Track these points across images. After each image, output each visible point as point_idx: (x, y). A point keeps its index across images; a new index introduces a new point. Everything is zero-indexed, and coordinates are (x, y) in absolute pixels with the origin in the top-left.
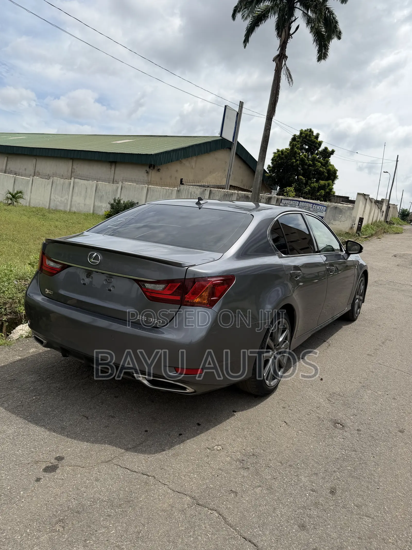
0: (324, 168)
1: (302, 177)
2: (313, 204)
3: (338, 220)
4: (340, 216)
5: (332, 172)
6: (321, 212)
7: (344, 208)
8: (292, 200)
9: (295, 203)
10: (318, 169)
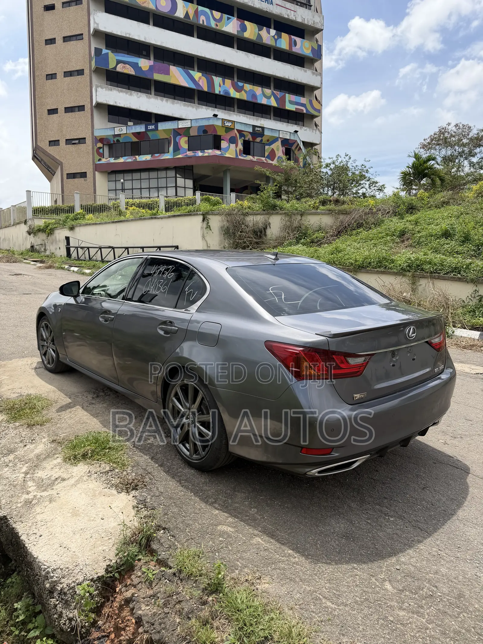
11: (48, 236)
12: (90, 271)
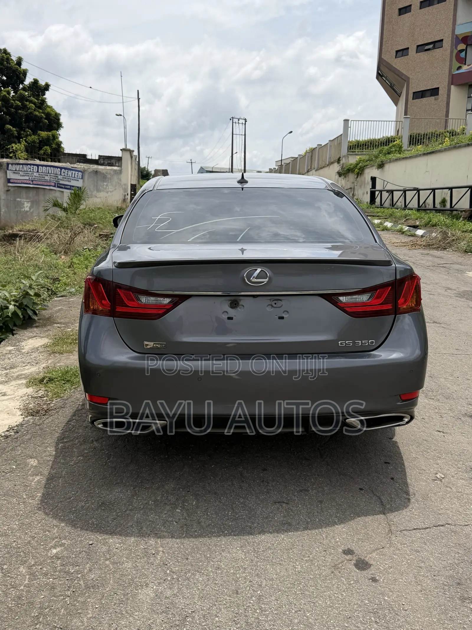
0: (41, 111)
1: (12, 127)
2: (61, 168)
3: (103, 191)
4: (105, 184)
5: (53, 117)
6: (75, 180)
7: (109, 172)
8: (25, 164)
9: (32, 168)
10: (31, 113)
11: (357, 178)
12: (379, 221)
